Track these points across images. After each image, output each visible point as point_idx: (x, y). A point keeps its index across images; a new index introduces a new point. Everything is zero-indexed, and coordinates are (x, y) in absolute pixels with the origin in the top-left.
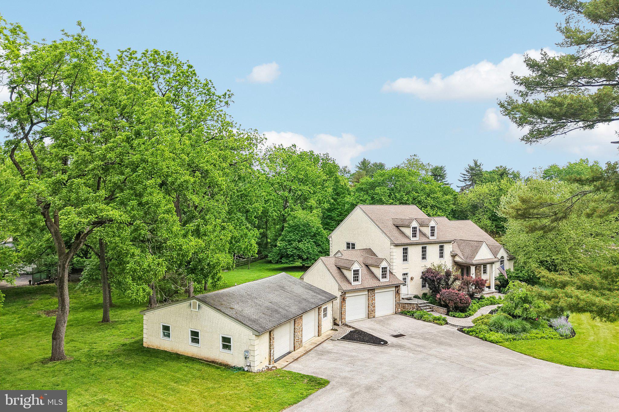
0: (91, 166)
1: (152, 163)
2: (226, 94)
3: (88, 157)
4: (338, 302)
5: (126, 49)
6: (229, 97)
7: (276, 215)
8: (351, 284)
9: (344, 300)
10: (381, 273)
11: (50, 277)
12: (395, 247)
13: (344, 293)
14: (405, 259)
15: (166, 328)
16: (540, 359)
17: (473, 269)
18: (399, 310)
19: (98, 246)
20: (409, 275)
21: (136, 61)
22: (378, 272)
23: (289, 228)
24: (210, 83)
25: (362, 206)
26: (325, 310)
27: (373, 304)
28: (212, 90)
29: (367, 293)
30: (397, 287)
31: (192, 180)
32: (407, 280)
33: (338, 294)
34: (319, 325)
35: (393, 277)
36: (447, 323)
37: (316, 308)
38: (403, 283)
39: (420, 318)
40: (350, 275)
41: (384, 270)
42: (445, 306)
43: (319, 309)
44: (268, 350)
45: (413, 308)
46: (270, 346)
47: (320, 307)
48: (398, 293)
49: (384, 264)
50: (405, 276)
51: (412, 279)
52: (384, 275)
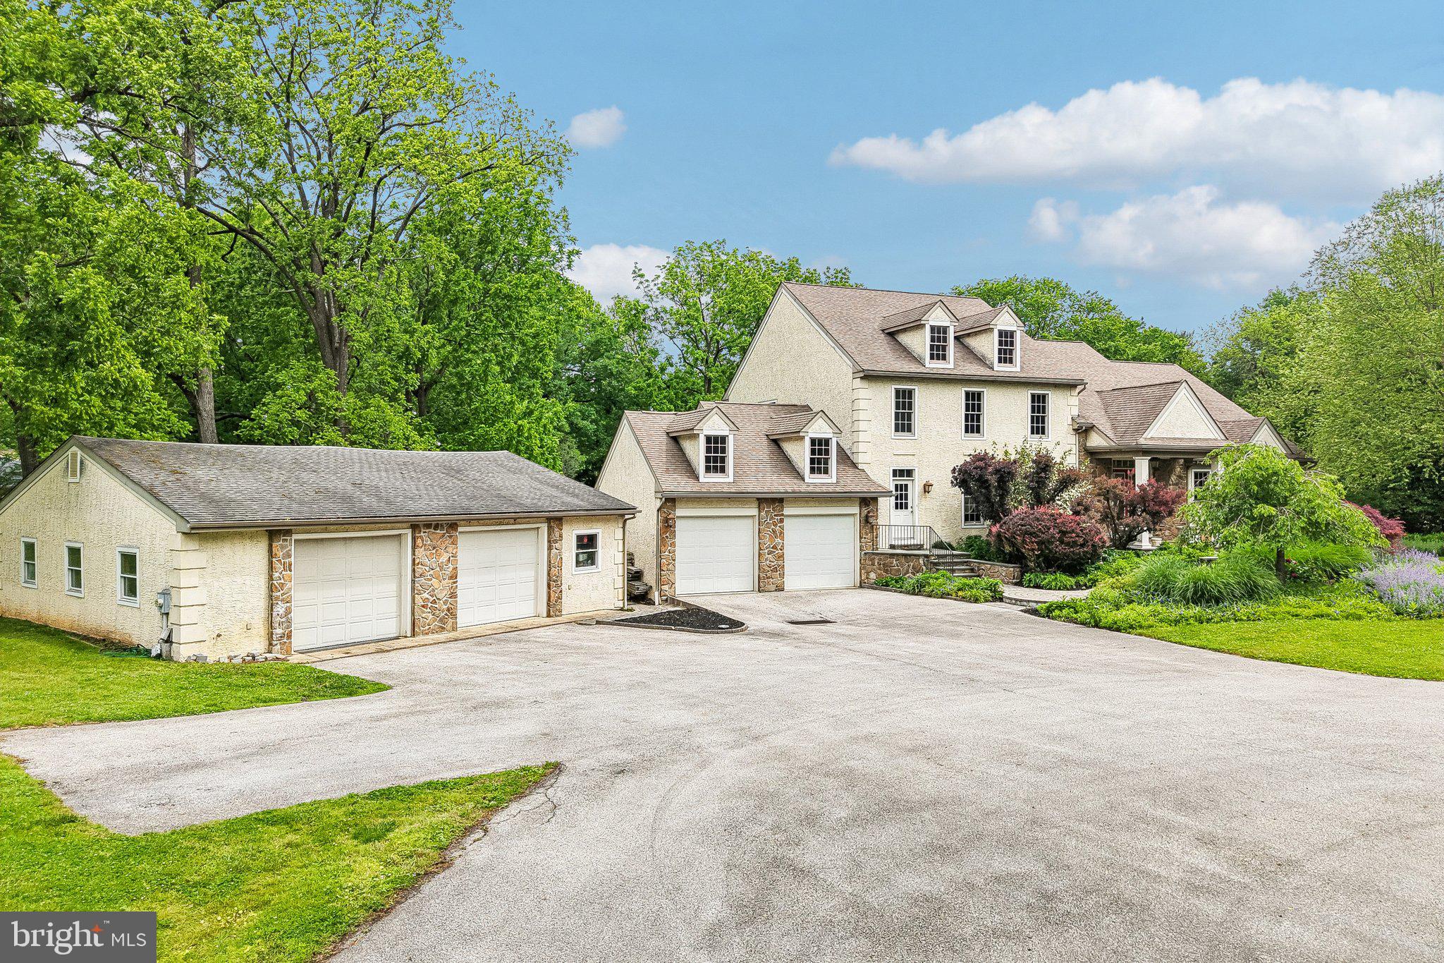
4: (646, 523)
8: (697, 478)
9: (667, 526)
10: (808, 456)
12: (865, 384)
13: (670, 502)
14: (904, 422)
16: (1270, 659)
17: (1142, 465)
18: (873, 575)
20: (916, 474)
22: (801, 454)
26: (587, 543)
27: (774, 547)
29: (754, 512)
30: (868, 501)
32: (910, 492)
34: (553, 582)
35: (851, 471)
36: (998, 598)
37: (537, 519)
38: (887, 494)
39: (918, 590)
40: (697, 452)
41: (820, 447)
42: (1016, 558)
43: (550, 528)
44: (261, 603)
45: (917, 570)
46: (271, 588)
47: (555, 521)
48: (868, 523)
49: (819, 429)
50: (902, 481)
51: (927, 488)
52: (819, 465)
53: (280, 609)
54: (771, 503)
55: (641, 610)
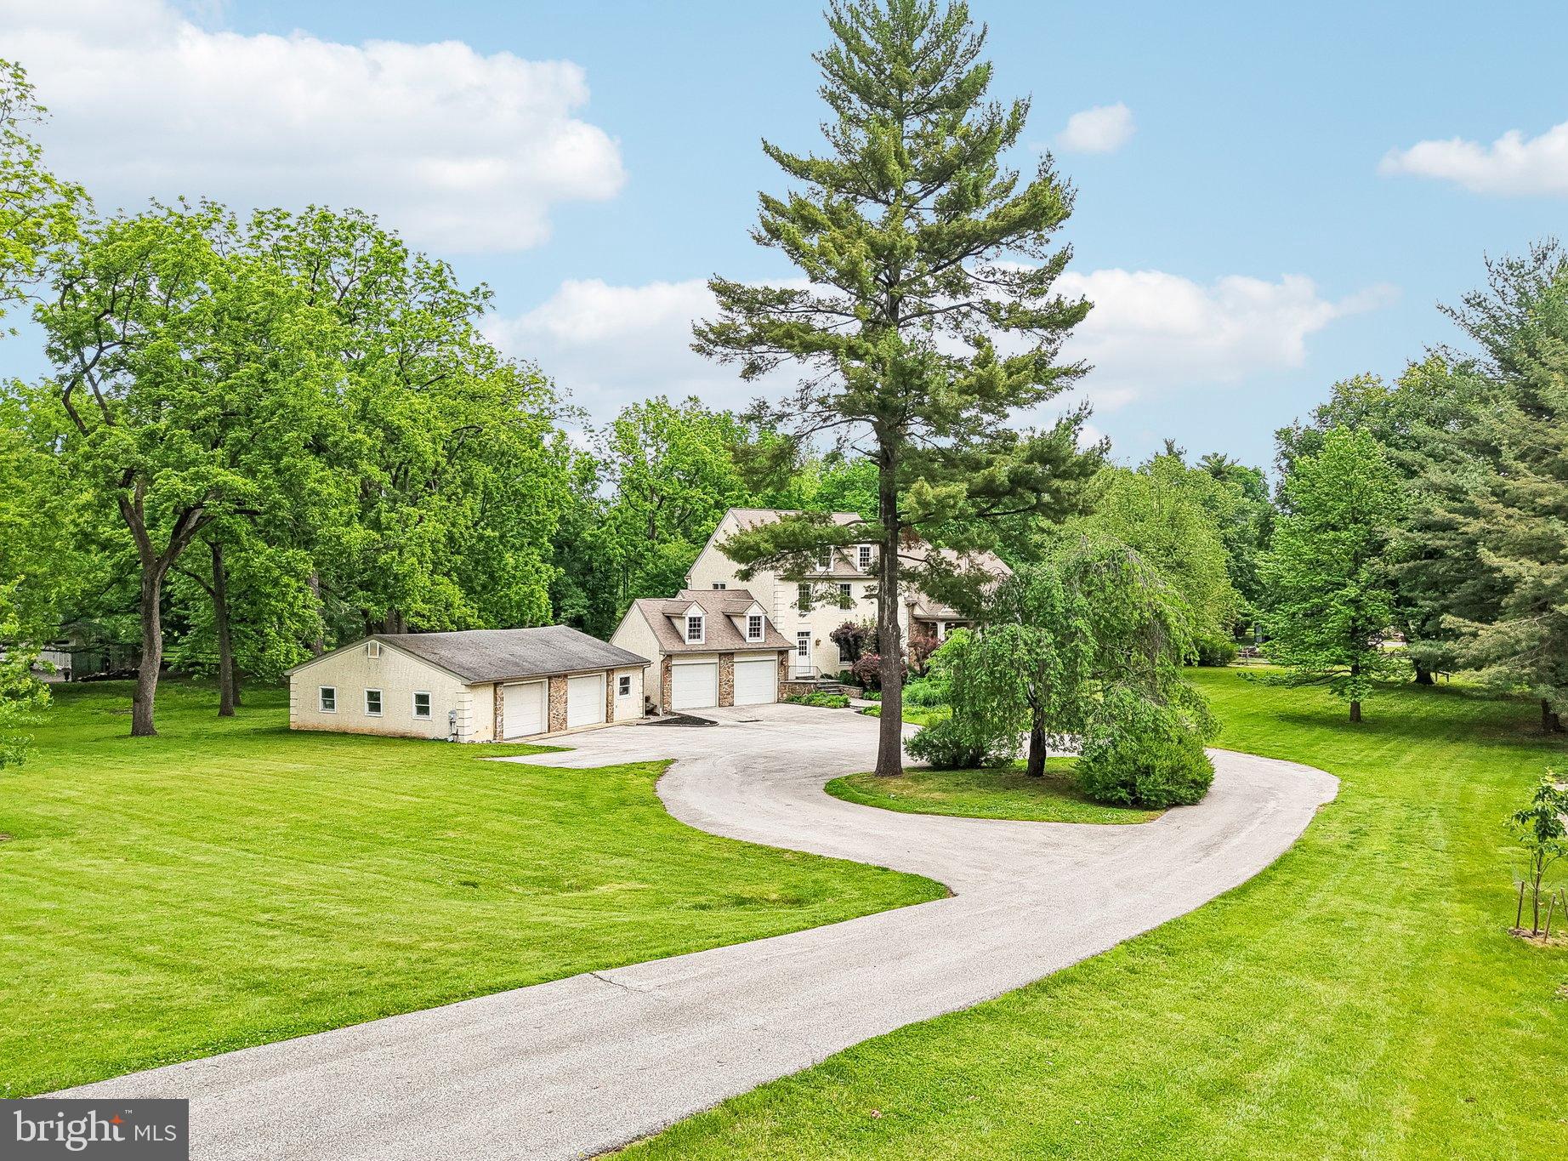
0: (202, 413)
1: (294, 407)
2: (477, 290)
3: (198, 400)
4: (655, 670)
5: (271, 208)
6: (485, 297)
7: (621, 555)
8: (684, 643)
9: (667, 670)
10: (748, 627)
11: (108, 668)
12: (781, 583)
13: (669, 658)
15: (328, 693)
17: (941, 627)
18: (785, 696)
19: (211, 573)
20: (811, 635)
21: (287, 232)
22: (744, 625)
23: (647, 581)
24: (446, 269)
25: (735, 511)
26: (625, 681)
27: (728, 681)
28: (450, 283)
29: (717, 660)
30: (783, 653)
31: (369, 442)
32: (808, 645)
33: (657, 659)
34: (609, 704)
35: (774, 634)
36: (847, 705)
37: (602, 671)
38: (795, 648)
39: (808, 703)
40: (683, 627)
41: (755, 620)
42: (861, 684)
43: (608, 675)
44: (492, 716)
45: (809, 692)
46: (496, 709)
47: (610, 672)
48: (783, 665)
49: (754, 611)
50: (804, 638)
51: (818, 643)
52: (754, 631)
53: (499, 719)
54: (727, 655)
55: (653, 719)
